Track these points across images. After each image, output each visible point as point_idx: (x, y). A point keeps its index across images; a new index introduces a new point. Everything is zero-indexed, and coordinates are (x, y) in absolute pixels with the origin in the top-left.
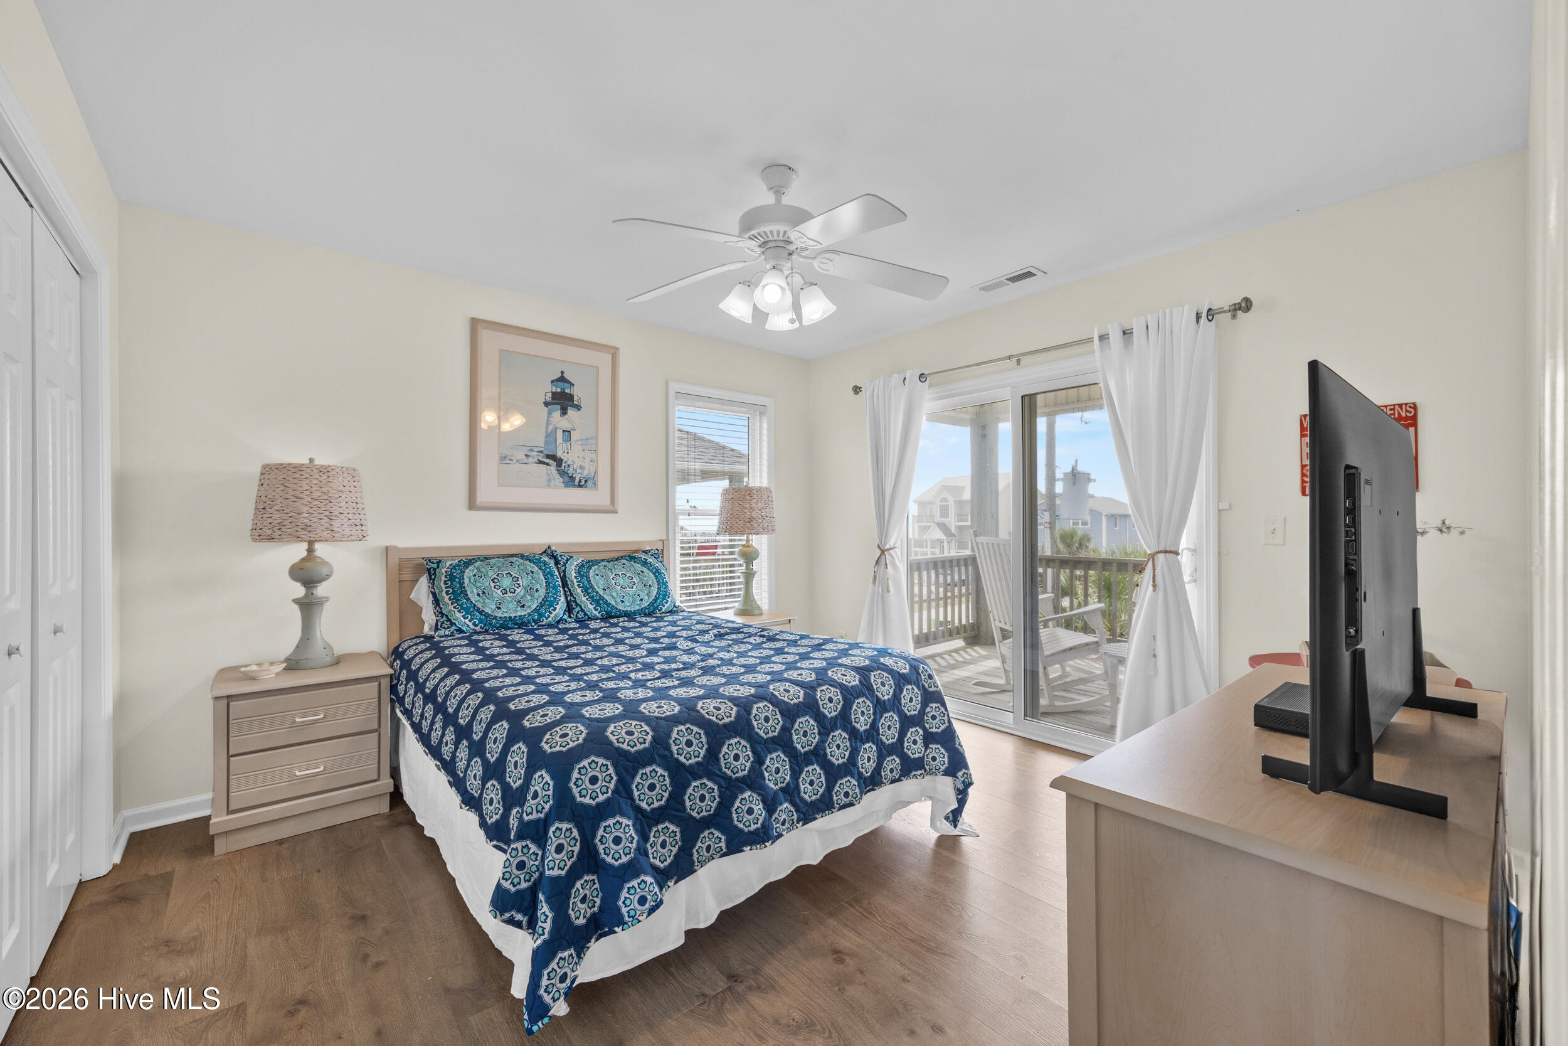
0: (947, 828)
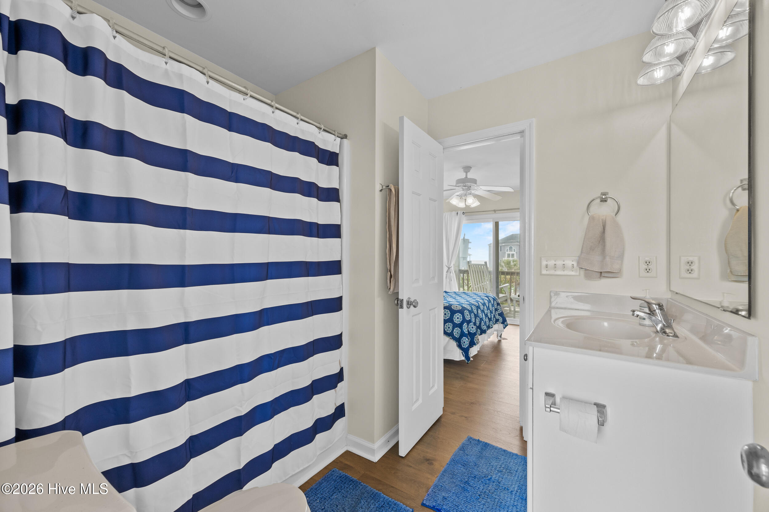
0: (499, 338)
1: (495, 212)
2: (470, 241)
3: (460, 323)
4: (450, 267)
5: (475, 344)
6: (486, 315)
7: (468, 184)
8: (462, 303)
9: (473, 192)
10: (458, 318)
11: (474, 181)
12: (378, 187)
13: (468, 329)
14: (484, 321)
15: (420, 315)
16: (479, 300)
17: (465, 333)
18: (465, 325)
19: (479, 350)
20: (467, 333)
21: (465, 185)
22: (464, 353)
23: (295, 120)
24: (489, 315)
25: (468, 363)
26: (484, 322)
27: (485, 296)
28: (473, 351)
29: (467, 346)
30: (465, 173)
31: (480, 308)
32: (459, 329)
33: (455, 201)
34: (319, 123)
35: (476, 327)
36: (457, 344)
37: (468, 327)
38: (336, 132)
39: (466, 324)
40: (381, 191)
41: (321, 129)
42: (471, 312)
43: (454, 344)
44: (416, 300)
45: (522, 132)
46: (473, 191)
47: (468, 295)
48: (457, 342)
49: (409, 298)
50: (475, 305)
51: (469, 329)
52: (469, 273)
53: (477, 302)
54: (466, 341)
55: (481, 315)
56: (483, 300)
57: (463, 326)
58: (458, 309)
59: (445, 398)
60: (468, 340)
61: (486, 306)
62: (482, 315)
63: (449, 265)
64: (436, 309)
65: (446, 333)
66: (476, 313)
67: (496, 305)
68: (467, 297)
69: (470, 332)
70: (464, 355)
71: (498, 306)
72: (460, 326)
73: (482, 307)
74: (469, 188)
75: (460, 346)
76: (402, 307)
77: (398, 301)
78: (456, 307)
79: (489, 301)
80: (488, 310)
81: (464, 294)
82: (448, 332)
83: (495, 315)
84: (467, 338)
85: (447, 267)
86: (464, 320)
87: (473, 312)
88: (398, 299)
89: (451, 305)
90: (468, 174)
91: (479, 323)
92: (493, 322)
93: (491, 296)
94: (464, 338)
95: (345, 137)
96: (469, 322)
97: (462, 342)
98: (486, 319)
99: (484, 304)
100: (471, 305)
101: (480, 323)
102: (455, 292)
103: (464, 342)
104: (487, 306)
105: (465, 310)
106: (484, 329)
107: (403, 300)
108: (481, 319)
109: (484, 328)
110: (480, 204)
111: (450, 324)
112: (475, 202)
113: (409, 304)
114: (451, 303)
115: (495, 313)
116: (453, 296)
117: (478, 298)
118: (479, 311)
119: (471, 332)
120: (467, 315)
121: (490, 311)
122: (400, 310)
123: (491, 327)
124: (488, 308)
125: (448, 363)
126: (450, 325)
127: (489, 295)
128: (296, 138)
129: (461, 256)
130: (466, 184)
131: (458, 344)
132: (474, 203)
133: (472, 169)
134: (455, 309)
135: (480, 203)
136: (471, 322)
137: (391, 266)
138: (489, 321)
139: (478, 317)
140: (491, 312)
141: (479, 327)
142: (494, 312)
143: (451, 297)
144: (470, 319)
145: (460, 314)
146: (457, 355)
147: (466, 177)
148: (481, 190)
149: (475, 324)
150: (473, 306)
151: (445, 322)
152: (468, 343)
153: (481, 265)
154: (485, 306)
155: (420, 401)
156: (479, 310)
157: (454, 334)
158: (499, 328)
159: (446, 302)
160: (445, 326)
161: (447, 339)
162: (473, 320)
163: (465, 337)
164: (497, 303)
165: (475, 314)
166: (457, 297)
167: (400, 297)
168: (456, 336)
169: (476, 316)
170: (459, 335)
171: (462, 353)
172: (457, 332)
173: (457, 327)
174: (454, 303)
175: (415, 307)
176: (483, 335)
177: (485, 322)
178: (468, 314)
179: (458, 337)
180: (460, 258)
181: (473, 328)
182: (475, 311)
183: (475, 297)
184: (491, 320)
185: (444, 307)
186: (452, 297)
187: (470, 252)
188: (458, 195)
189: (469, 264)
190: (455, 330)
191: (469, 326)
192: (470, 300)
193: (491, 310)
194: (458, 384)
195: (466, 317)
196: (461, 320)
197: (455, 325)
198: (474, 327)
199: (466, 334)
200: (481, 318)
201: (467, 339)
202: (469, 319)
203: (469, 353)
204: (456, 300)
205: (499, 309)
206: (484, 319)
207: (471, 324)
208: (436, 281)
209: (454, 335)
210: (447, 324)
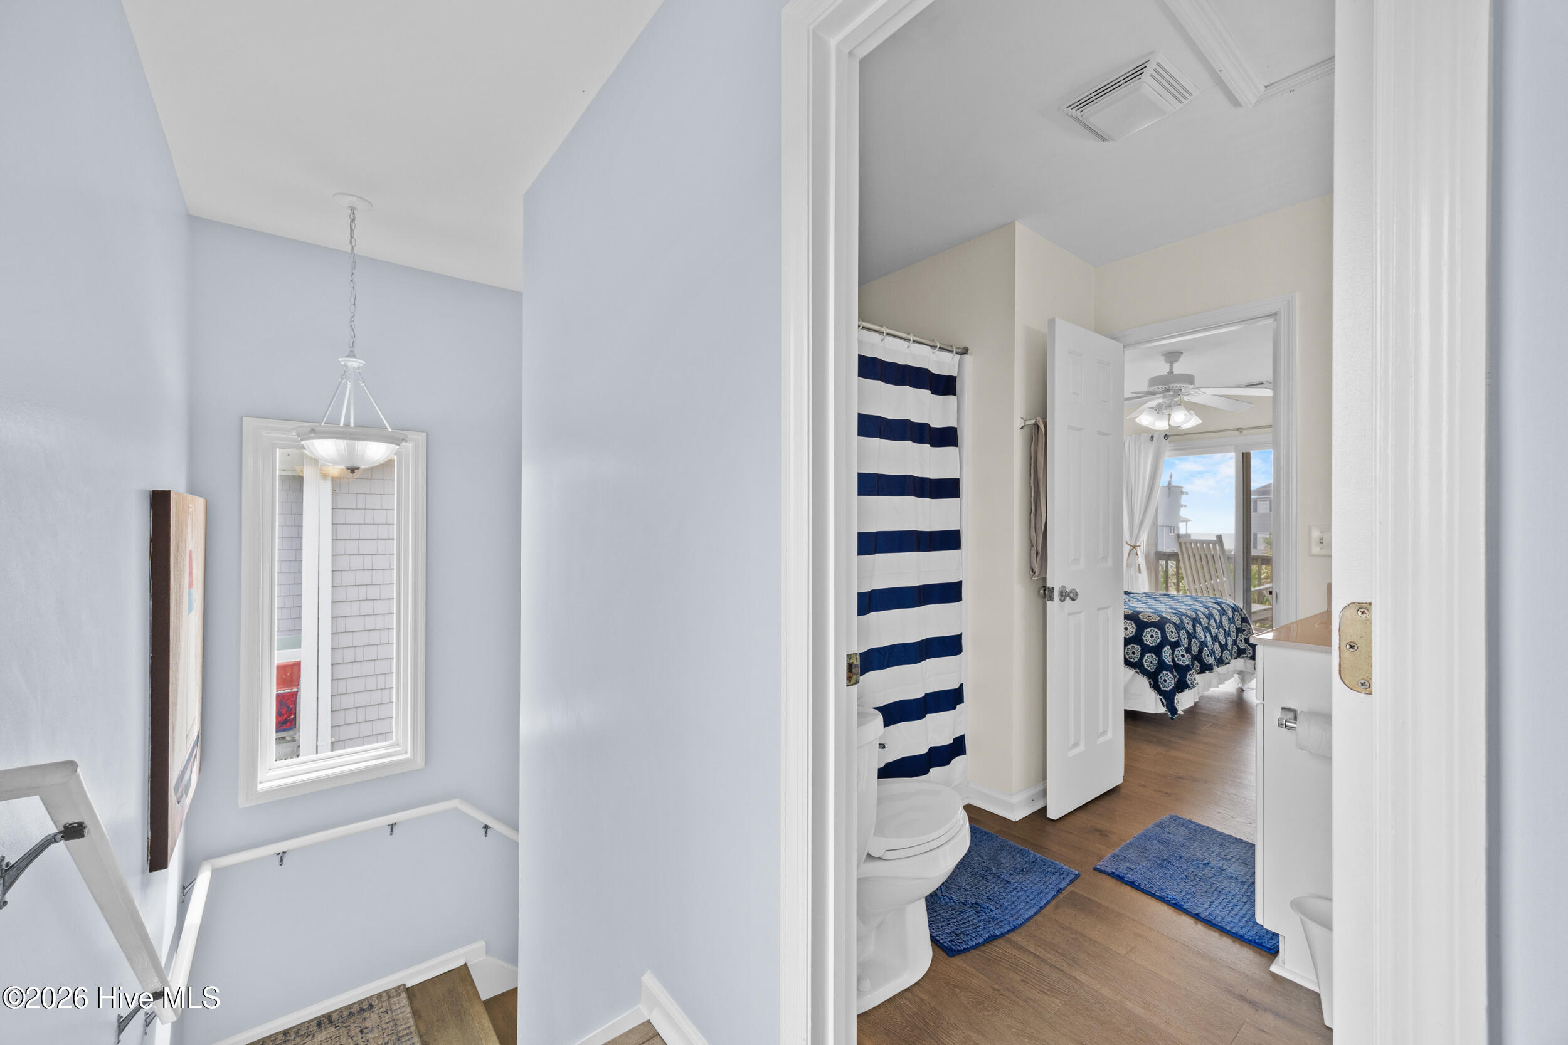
1: (1241, 432)
2: (1184, 490)
3: (1155, 646)
4: (1138, 545)
5: (1188, 687)
6: (1215, 638)
7: (1175, 385)
8: (1162, 612)
9: (1186, 398)
10: (1152, 636)
11: (1189, 379)
12: (1018, 423)
13: (1173, 657)
14: (1210, 648)
15: (1081, 614)
16: (1198, 608)
17: (1167, 663)
18: (1167, 650)
19: (1197, 700)
20: (1172, 664)
21: (1169, 387)
22: (1166, 701)
23: (906, 343)
24: (1222, 638)
25: (1172, 719)
26: (1209, 650)
27: (1214, 601)
28: (1185, 701)
29: (1171, 687)
30: (1168, 364)
31: (1200, 623)
32: (1154, 657)
33: (1146, 420)
34: (933, 340)
35: (1190, 657)
36: (1150, 682)
37: (1173, 654)
38: (954, 347)
39: (1169, 647)
40: (1022, 428)
41: (936, 347)
42: (1179, 627)
43: (1143, 682)
44: (1074, 589)
45: (1274, 315)
46: (1188, 397)
47: (1174, 599)
48: (1151, 680)
49: (1064, 587)
50: (1189, 617)
51: (1176, 659)
52: (1179, 561)
53: (1195, 611)
54: (1168, 680)
55: (1203, 637)
56: (1208, 608)
57: (1163, 651)
58: (1152, 620)
59: (1126, 765)
60: (1175, 678)
61: (1215, 621)
62: (1205, 636)
63: (1134, 539)
64: (1110, 610)
65: (1127, 663)
66: (1190, 631)
67: (1239, 622)
68: (1172, 603)
69: (1178, 664)
70: (1165, 703)
71: (1244, 624)
72: (1157, 650)
73: (1204, 621)
74: (1177, 393)
75: (1155, 686)
76: (1051, 599)
77: (1045, 590)
78: (1148, 616)
79: (1223, 612)
80: (1218, 628)
81: (1166, 597)
82: (1132, 660)
83: (1236, 639)
84: (1172, 673)
85: (1128, 544)
86: (1165, 641)
87: (1184, 628)
88: (1044, 588)
89: (1139, 613)
90: (1176, 365)
91: (1196, 650)
92: (1231, 653)
93: (1228, 602)
94: (1165, 672)
95: (964, 352)
96: (1175, 645)
97: (1160, 680)
98: (1214, 644)
99: (1210, 617)
100: (1179, 614)
101: (1200, 651)
102: (1146, 593)
103: (1165, 681)
104: (1218, 621)
105: (1167, 623)
106: (1210, 663)
107: (1053, 588)
108: (1203, 644)
109: (1210, 660)
110: (1201, 421)
111: (1136, 646)
112: (1191, 419)
113: (1064, 595)
114: (1137, 609)
115: (1237, 636)
116: (1142, 599)
117: (1197, 604)
118: (1199, 629)
119: (1181, 663)
120: (1172, 632)
121: (1225, 630)
122: (1048, 603)
123: (1226, 661)
124: (1220, 625)
125: (1132, 717)
126: (1137, 649)
127: (1222, 601)
128: (906, 368)
129: (1160, 522)
130: (1171, 386)
131: (1152, 682)
132: (1187, 422)
133: (1183, 355)
134: (1146, 620)
135: (1201, 419)
136: (1180, 646)
137: (1038, 538)
138: (1222, 651)
139: (1196, 638)
140: (1227, 634)
141: (1198, 658)
142: (1233, 634)
143: (1138, 600)
144: (1177, 641)
145: (1156, 630)
146: (1152, 704)
147: (1171, 372)
148: (1205, 396)
149: (1188, 650)
150: (1183, 617)
151: (1127, 641)
152: (1173, 682)
153: (1208, 542)
154: (1212, 621)
155: (1081, 748)
156: (1198, 625)
157: (1145, 664)
158: (1246, 667)
159: (1127, 607)
160: (1126, 651)
161: (1131, 672)
162: (1185, 642)
163: (1167, 671)
164: (1242, 618)
165: (1188, 632)
166: (1149, 600)
167: (1049, 584)
168: (1149, 669)
169: (1191, 636)
170: (1155, 667)
171: (1161, 699)
172: (1149, 661)
173: (1150, 653)
174: (1145, 610)
175: (1073, 599)
176: (1207, 674)
177: (1212, 650)
178: (1174, 630)
179: (1153, 670)
180: (1159, 528)
181: (1183, 656)
182: (1189, 626)
183: (1191, 603)
184: (1227, 649)
185: (1125, 615)
186: (1140, 601)
187: (1183, 512)
188: (1152, 408)
189: (1181, 540)
190: (1145, 658)
191: (1176, 653)
192: (1179, 607)
193: (1227, 629)
194: (1150, 751)
195: (1168, 635)
196: (1158, 641)
197: (1146, 649)
198: (1186, 656)
199: (1170, 665)
200: (1202, 642)
201: (1171, 675)
202: (1176, 639)
203: (1176, 702)
204: (1148, 605)
205: (1244, 630)
206: (1210, 643)
207: (1179, 649)
208: (1110, 563)
209: (1143, 666)
210: (1130, 646)
